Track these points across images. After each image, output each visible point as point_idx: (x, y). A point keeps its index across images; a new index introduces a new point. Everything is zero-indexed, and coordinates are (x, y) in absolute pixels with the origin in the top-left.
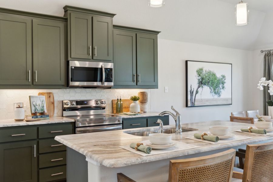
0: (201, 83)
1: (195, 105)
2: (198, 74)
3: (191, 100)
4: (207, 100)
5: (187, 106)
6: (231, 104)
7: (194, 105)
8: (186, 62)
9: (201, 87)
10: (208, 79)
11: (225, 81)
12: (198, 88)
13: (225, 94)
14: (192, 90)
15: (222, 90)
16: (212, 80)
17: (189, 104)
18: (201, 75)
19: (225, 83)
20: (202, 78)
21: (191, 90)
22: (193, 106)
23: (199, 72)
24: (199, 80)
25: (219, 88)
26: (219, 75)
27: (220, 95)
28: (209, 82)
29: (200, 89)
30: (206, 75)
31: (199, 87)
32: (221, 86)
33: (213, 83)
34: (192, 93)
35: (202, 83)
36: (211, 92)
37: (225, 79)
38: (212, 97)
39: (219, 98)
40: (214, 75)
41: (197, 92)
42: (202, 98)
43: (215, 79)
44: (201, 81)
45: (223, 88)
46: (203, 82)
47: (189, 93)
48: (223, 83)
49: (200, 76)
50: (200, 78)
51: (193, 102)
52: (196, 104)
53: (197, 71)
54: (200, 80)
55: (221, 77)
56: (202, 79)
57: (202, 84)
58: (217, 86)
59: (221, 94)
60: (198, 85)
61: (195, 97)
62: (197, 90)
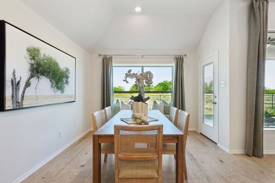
0: (35, 71)
1: (24, 107)
2: (31, 55)
3: (13, 97)
6: (75, 101)
7: (22, 105)
9: (35, 78)
10: (49, 68)
11: (69, 75)
12: (30, 78)
14: (17, 80)
15: (65, 85)
16: (54, 70)
18: (36, 58)
19: (69, 77)
20: (37, 63)
21: (15, 79)
22: (19, 108)
23: (33, 53)
24: (32, 65)
25: (62, 82)
27: (63, 91)
28: (49, 72)
30: (45, 61)
31: (32, 76)
32: (64, 80)
33: (55, 74)
34: (17, 85)
36: (52, 86)
37: (69, 73)
39: (62, 94)
40: (56, 64)
41: (28, 84)
43: (58, 70)
44: (36, 68)
45: (67, 82)
46: (40, 69)
47: (9, 83)
48: (67, 77)
49: (34, 58)
50: (33, 62)
51: (20, 101)
52: (25, 104)
53: (29, 50)
54: (35, 66)
55: (65, 70)
56: (39, 65)
57: (38, 72)
58: (60, 79)
59: (64, 89)
60: (30, 73)
61: (24, 92)
62: (29, 80)
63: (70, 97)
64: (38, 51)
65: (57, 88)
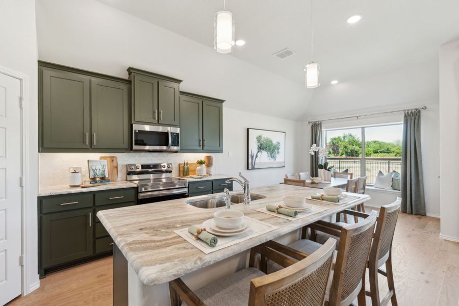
3: (251, 163)
4: (265, 164)
5: (248, 169)
6: (285, 167)
8: (248, 129)
9: (260, 152)
10: (266, 145)
11: (280, 147)
13: (280, 158)
14: (253, 154)
15: (277, 155)
16: (269, 146)
17: (250, 167)
22: (253, 168)
23: (259, 139)
24: (258, 145)
25: (275, 153)
26: (274, 142)
27: (275, 159)
28: (267, 148)
29: (259, 154)
30: (265, 141)
31: (258, 152)
32: (276, 151)
34: (252, 157)
35: (261, 148)
36: (268, 156)
37: (280, 145)
38: (270, 161)
39: (275, 161)
40: (271, 141)
41: (257, 156)
42: (261, 161)
43: (272, 145)
45: (278, 153)
47: (250, 157)
48: (278, 149)
49: (259, 142)
51: (254, 165)
52: (256, 167)
53: (257, 138)
55: (277, 144)
56: (261, 145)
58: (273, 151)
60: (257, 150)
61: (255, 160)
62: (257, 154)
63: (281, 163)
64: (261, 136)
65: (272, 157)
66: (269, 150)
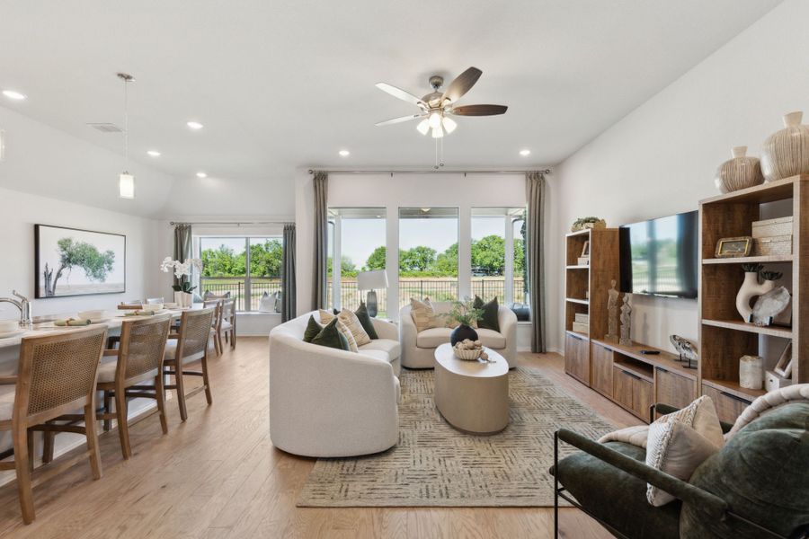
0: (67, 261)
1: (56, 295)
2: (62, 247)
3: (45, 287)
4: (80, 287)
5: (37, 296)
6: (125, 292)
7: (54, 294)
8: (36, 227)
9: (67, 268)
10: (83, 256)
11: (114, 259)
12: (62, 269)
13: (114, 277)
14: (49, 273)
15: (107, 272)
16: (91, 257)
17: (42, 293)
18: (68, 248)
19: (113, 262)
20: (68, 253)
21: (47, 271)
22: (50, 296)
23: (64, 244)
24: (63, 256)
25: (102, 269)
26: (102, 251)
27: (104, 280)
28: (84, 260)
29: (65, 271)
30: (79, 249)
31: (63, 267)
32: (105, 266)
33: (92, 261)
34: (48, 276)
35: (69, 260)
36: (87, 275)
37: (113, 257)
38: (91, 283)
39: (102, 283)
40: (93, 250)
41: (59, 275)
42: (70, 284)
43: (96, 256)
44: (68, 258)
45: (110, 269)
46: (72, 259)
47: (42, 275)
48: (110, 262)
49: (65, 249)
50: (64, 253)
51: (52, 290)
52: (57, 293)
53: (59, 243)
54: (67, 256)
55: (107, 254)
56: (71, 255)
57: (69, 262)
58: (99, 266)
59: (105, 278)
60: (61, 264)
61: (55, 282)
62: (60, 271)
63: (117, 286)
64: (70, 241)
65: (95, 276)
66: (90, 263)
